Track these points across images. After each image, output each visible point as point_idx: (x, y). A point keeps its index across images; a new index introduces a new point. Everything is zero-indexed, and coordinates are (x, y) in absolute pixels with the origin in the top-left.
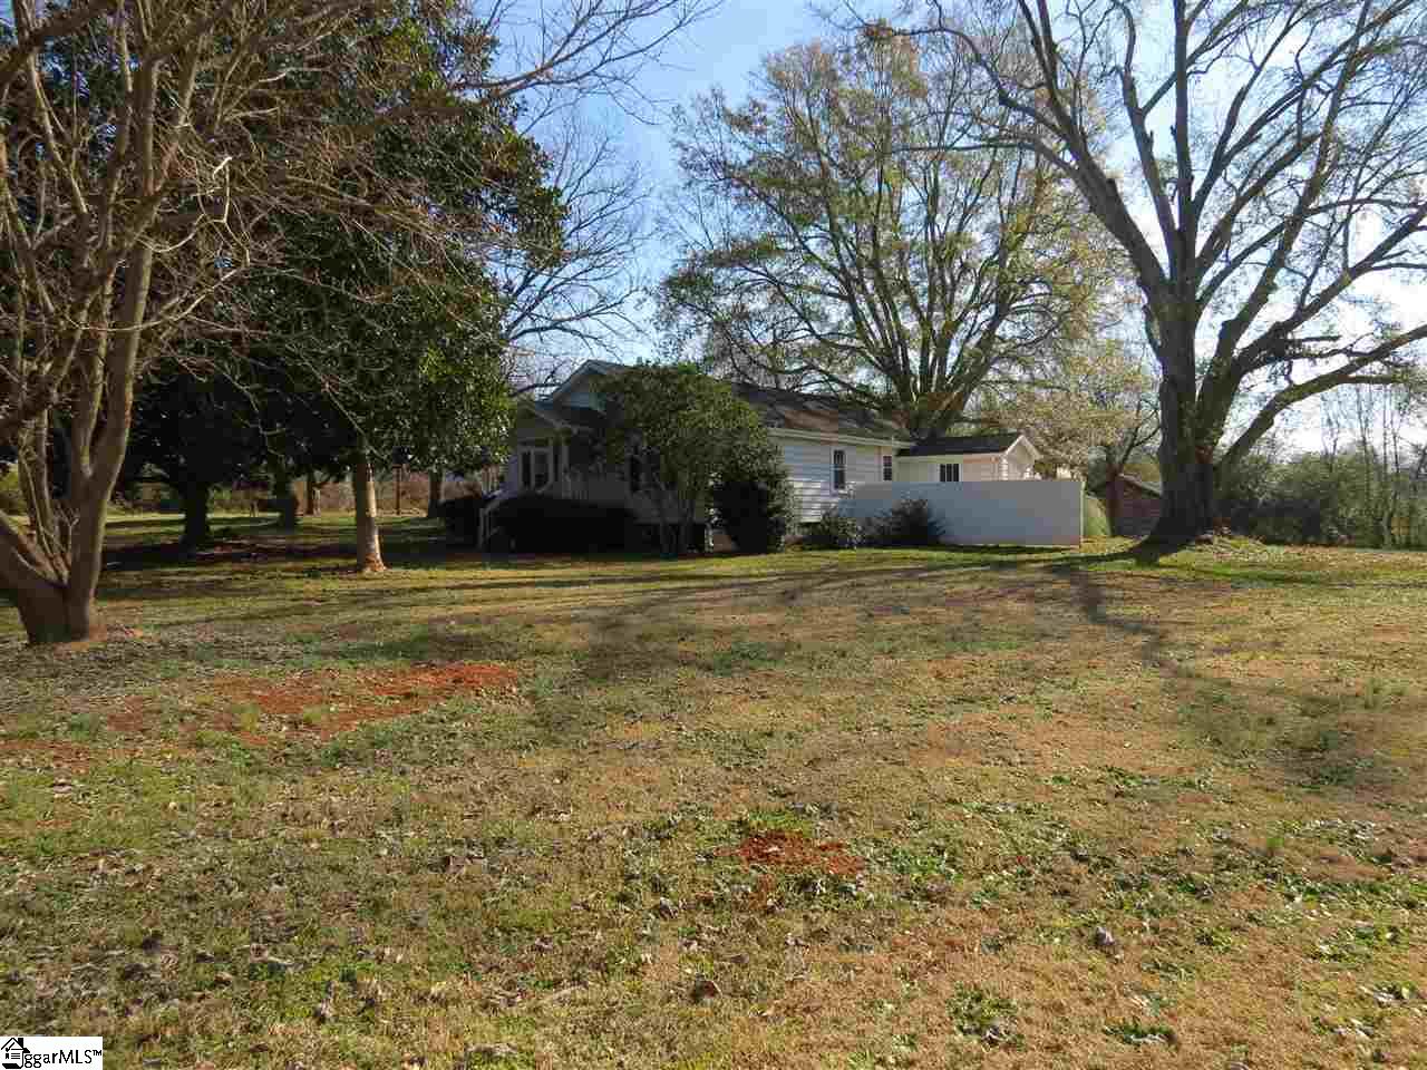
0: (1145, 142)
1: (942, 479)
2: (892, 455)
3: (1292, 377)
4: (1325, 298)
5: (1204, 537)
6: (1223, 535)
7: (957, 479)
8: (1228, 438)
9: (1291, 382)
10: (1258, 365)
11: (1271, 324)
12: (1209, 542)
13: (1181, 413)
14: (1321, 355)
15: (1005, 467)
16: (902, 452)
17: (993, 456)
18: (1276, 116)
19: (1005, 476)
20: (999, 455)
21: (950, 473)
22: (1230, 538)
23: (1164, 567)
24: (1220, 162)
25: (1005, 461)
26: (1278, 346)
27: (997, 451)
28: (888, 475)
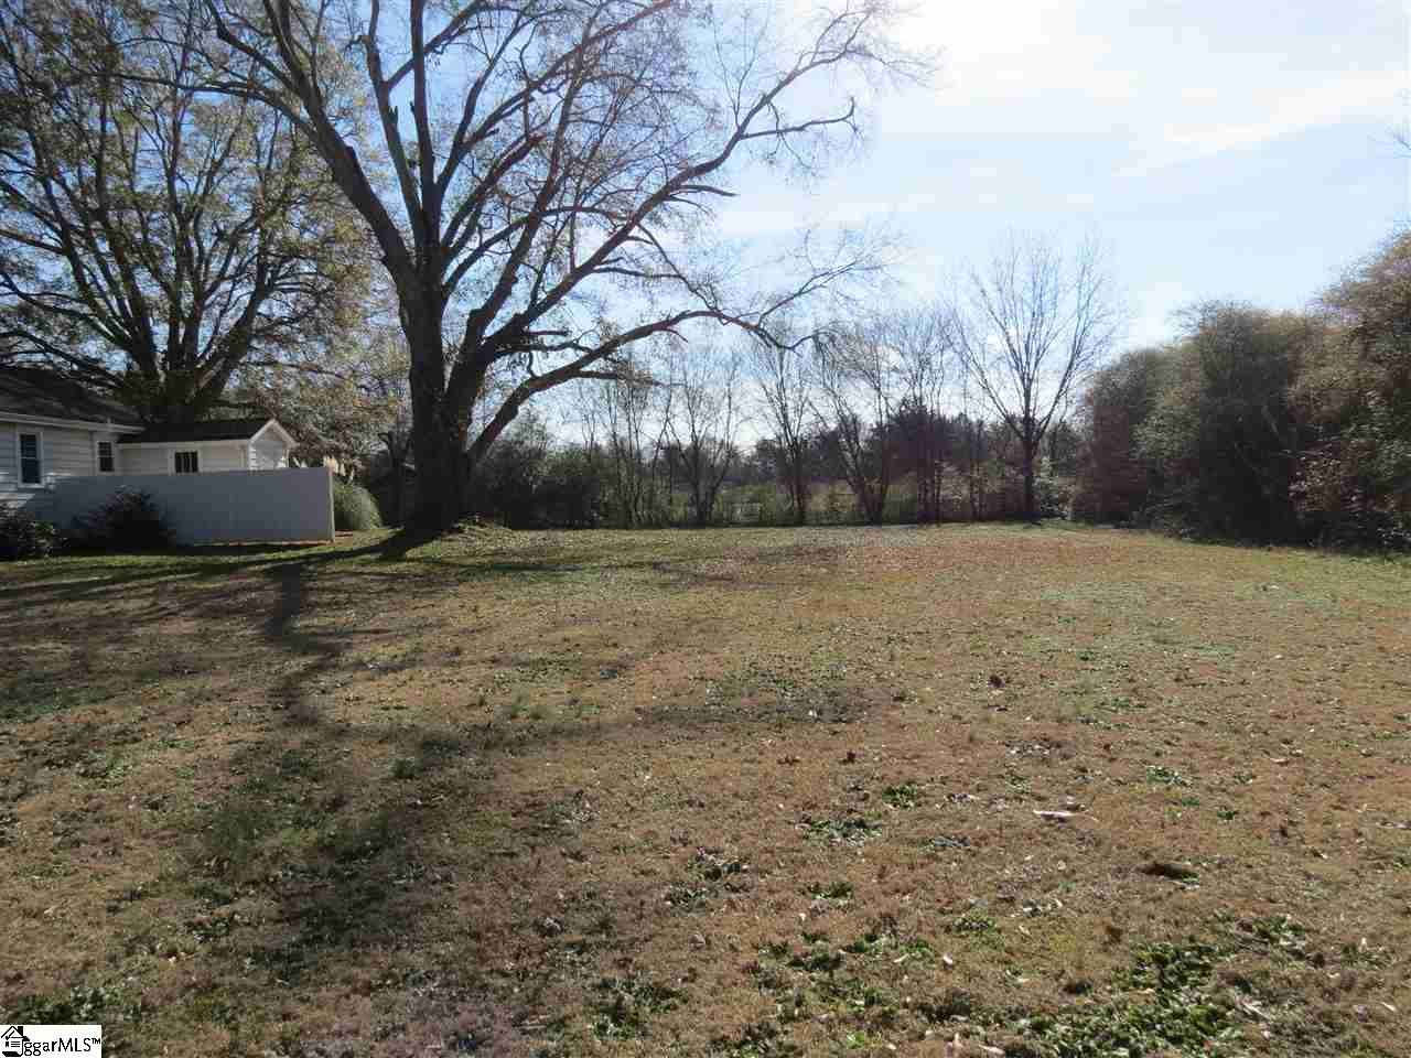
0: (390, 118)
1: (178, 469)
2: (111, 440)
3: (533, 368)
4: (555, 296)
5: (456, 526)
6: (475, 524)
7: (195, 469)
8: (477, 428)
9: (531, 372)
10: (499, 355)
11: (511, 316)
12: (460, 531)
13: (431, 399)
14: (552, 348)
15: (252, 456)
16: (124, 438)
17: (237, 443)
18: (510, 113)
19: (253, 465)
20: (245, 441)
21: (187, 462)
22: (482, 526)
23: (412, 560)
24: (460, 149)
25: (252, 449)
26: (518, 338)
27: (240, 437)
28: (106, 465)
